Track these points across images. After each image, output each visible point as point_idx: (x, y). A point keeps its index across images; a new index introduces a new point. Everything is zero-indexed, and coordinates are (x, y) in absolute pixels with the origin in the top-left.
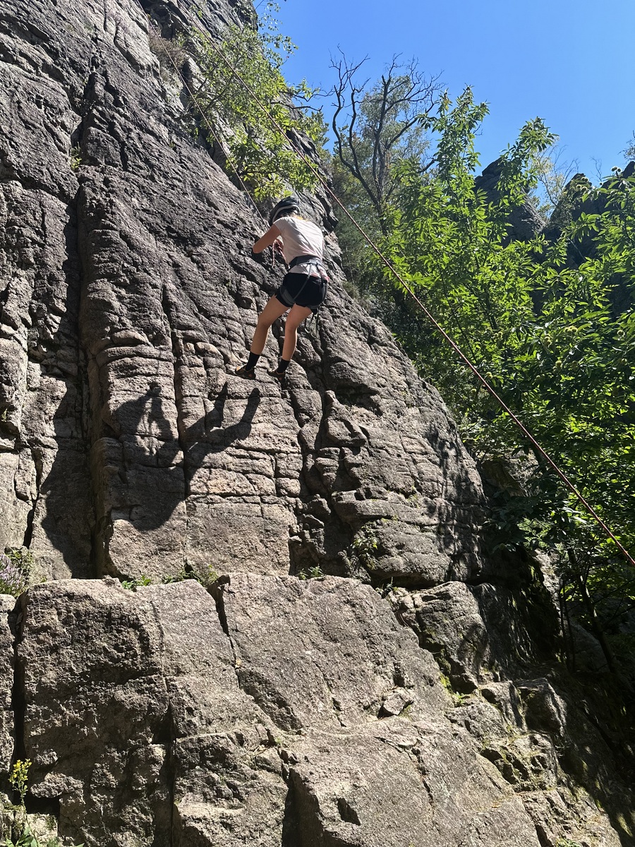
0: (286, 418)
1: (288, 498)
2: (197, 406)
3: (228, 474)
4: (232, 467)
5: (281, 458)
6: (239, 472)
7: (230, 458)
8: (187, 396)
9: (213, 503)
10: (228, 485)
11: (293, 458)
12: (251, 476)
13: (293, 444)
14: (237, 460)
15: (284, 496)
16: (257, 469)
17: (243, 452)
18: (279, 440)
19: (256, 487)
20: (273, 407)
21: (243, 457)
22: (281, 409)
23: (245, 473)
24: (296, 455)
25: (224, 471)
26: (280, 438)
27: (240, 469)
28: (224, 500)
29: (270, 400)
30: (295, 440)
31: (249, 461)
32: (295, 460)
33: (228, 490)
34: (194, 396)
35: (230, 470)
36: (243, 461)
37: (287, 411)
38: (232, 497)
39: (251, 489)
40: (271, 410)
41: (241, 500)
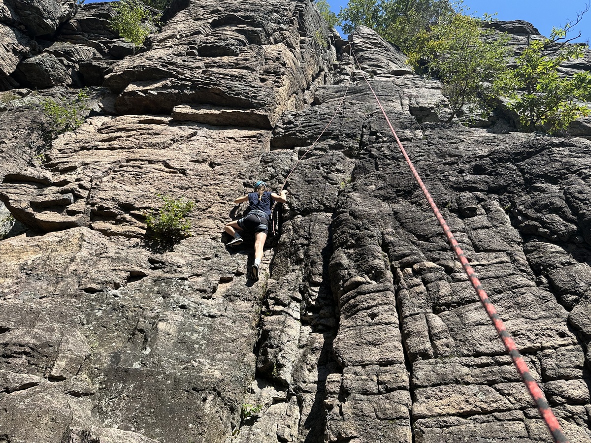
0: (543, 306)
1: (569, 407)
2: (417, 323)
3: (464, 388)
4: (470, 379)
5: (547, 356)
6: (482, 384)
7: (466, 370)
8: (407, 317)
9: (447, 427)
10: (467, 401)
11: (565, 352)
12: (500, 386)
13: (562, 335)
14: (477, 371)
15: (562, 404)
16: (508, 376)
17: (484, 360)
18: (537, 335)
19: (511, 399)
20: (519, 299)
21: (487, 365)
22: (533, 298)
23: (491, 383)
24: (571, 347)
25: (459, 386)
26: (537, 332)
27: (483, 380)
28: (463, 420)
29: (514, 293)
30: (565, 328)
31: (496, 369)
32: (568, 354)
33: (468, 408)
34: (415, 314)
35: (468, 383)
36: (486, 370)
37: (543, 299)
38: (477, 416)
39: (505, 402)
40: (517, 303)
41: (491, 419)
